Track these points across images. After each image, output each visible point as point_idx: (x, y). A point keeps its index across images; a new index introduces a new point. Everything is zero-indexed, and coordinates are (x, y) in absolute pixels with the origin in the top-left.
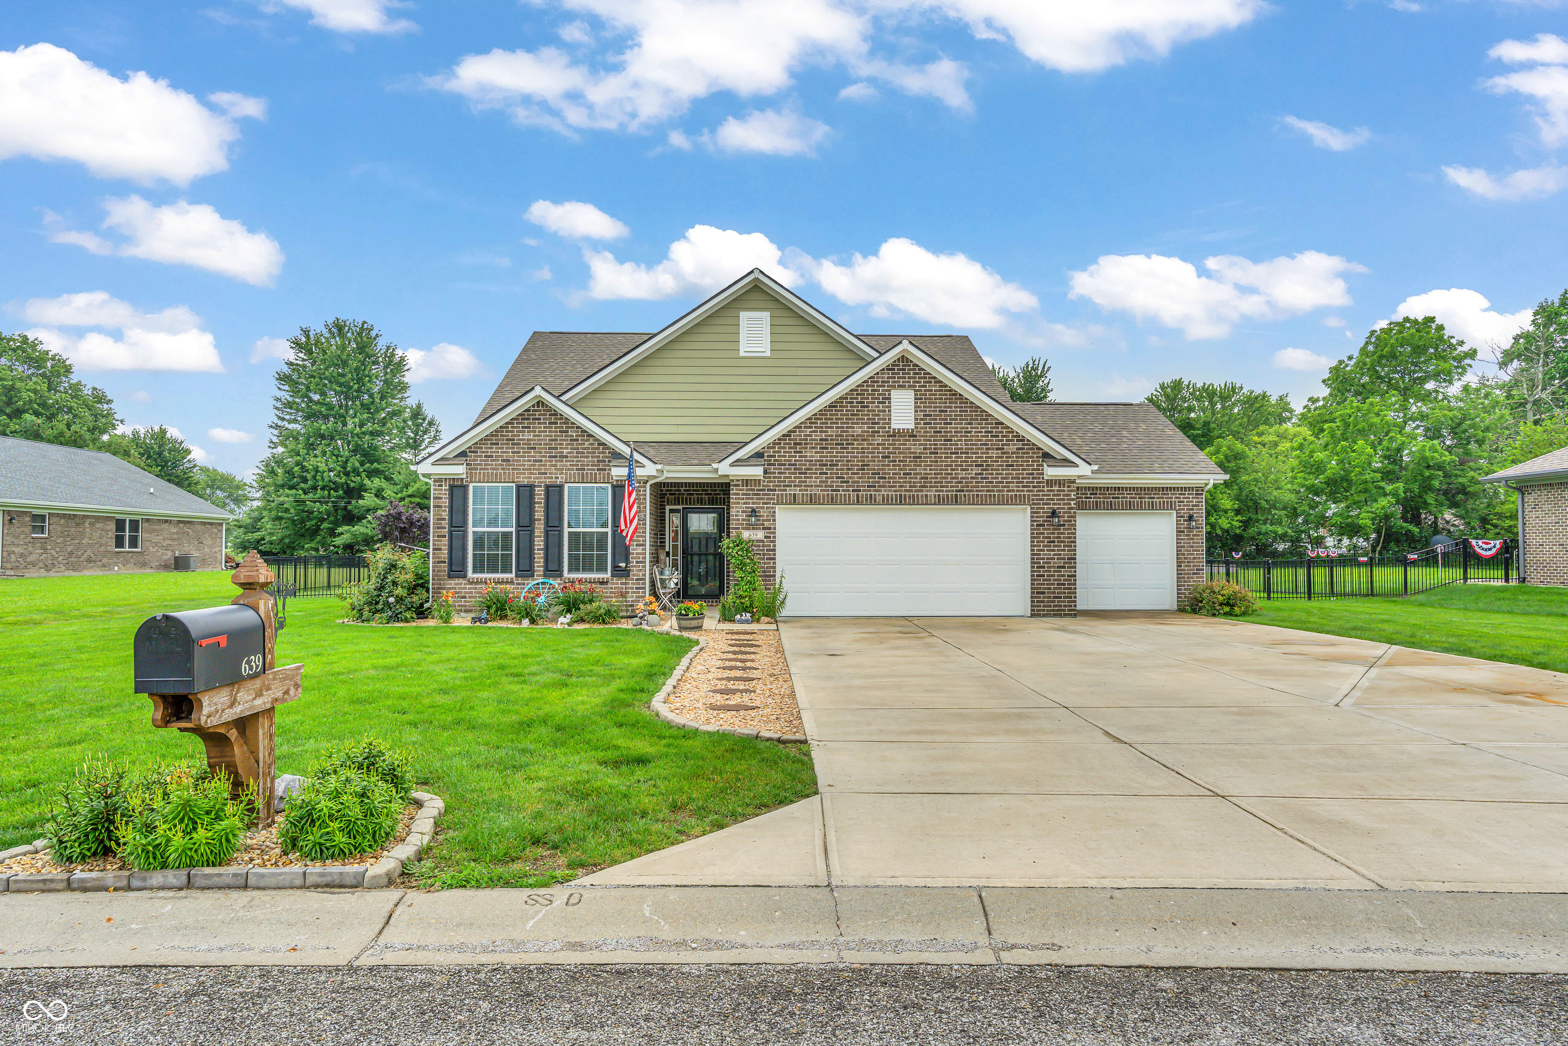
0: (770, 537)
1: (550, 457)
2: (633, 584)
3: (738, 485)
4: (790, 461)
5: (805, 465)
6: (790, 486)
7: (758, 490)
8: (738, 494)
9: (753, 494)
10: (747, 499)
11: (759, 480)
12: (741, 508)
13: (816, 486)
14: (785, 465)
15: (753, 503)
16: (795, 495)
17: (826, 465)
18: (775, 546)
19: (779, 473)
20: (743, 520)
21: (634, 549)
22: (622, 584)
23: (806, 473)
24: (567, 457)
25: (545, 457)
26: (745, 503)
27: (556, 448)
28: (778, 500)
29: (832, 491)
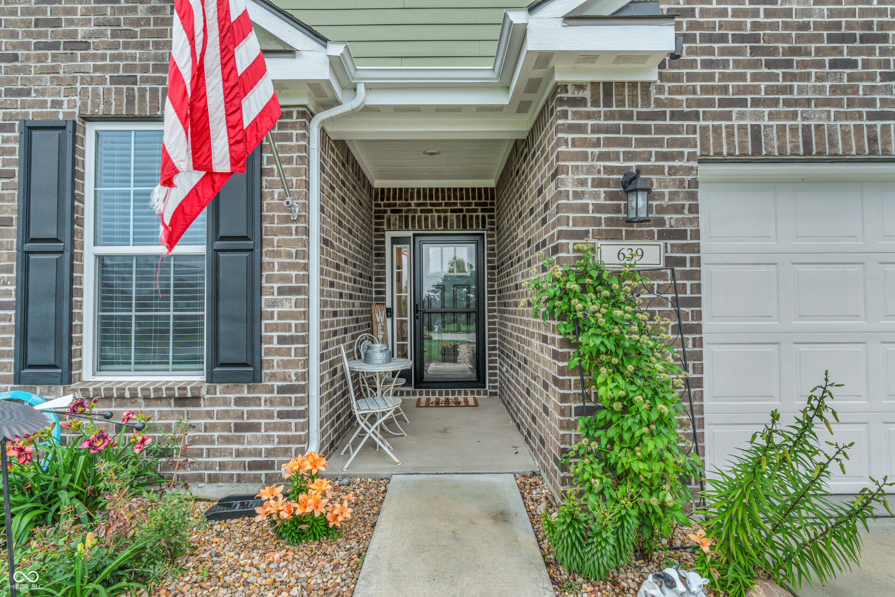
0: (682, 262)
1: (38, 46)
2: (271, 401)
3: (582, 101)
4: (740, 26)
5: (785, 38)
6: (742, 103)
7: (641, 116)
8: (581, 129)
9: (627, 129)
10: (609, 142)
11: (646, 85)
12: (589, 170)
13: (820, 103)
14: (723, 38)
15: (629, 157)
16: (756, 130)
17: (851, 38)
18: (697, 288)
19: (706, 64)
20: (599, 208)
21: (274, 304)
22: (239, 401)
23: (788, 64)
24: (86, 45)
25: (26, 46)
26: (602, 157)
27: (56, 23)
28: (704, 147)
29: (871, 116)
